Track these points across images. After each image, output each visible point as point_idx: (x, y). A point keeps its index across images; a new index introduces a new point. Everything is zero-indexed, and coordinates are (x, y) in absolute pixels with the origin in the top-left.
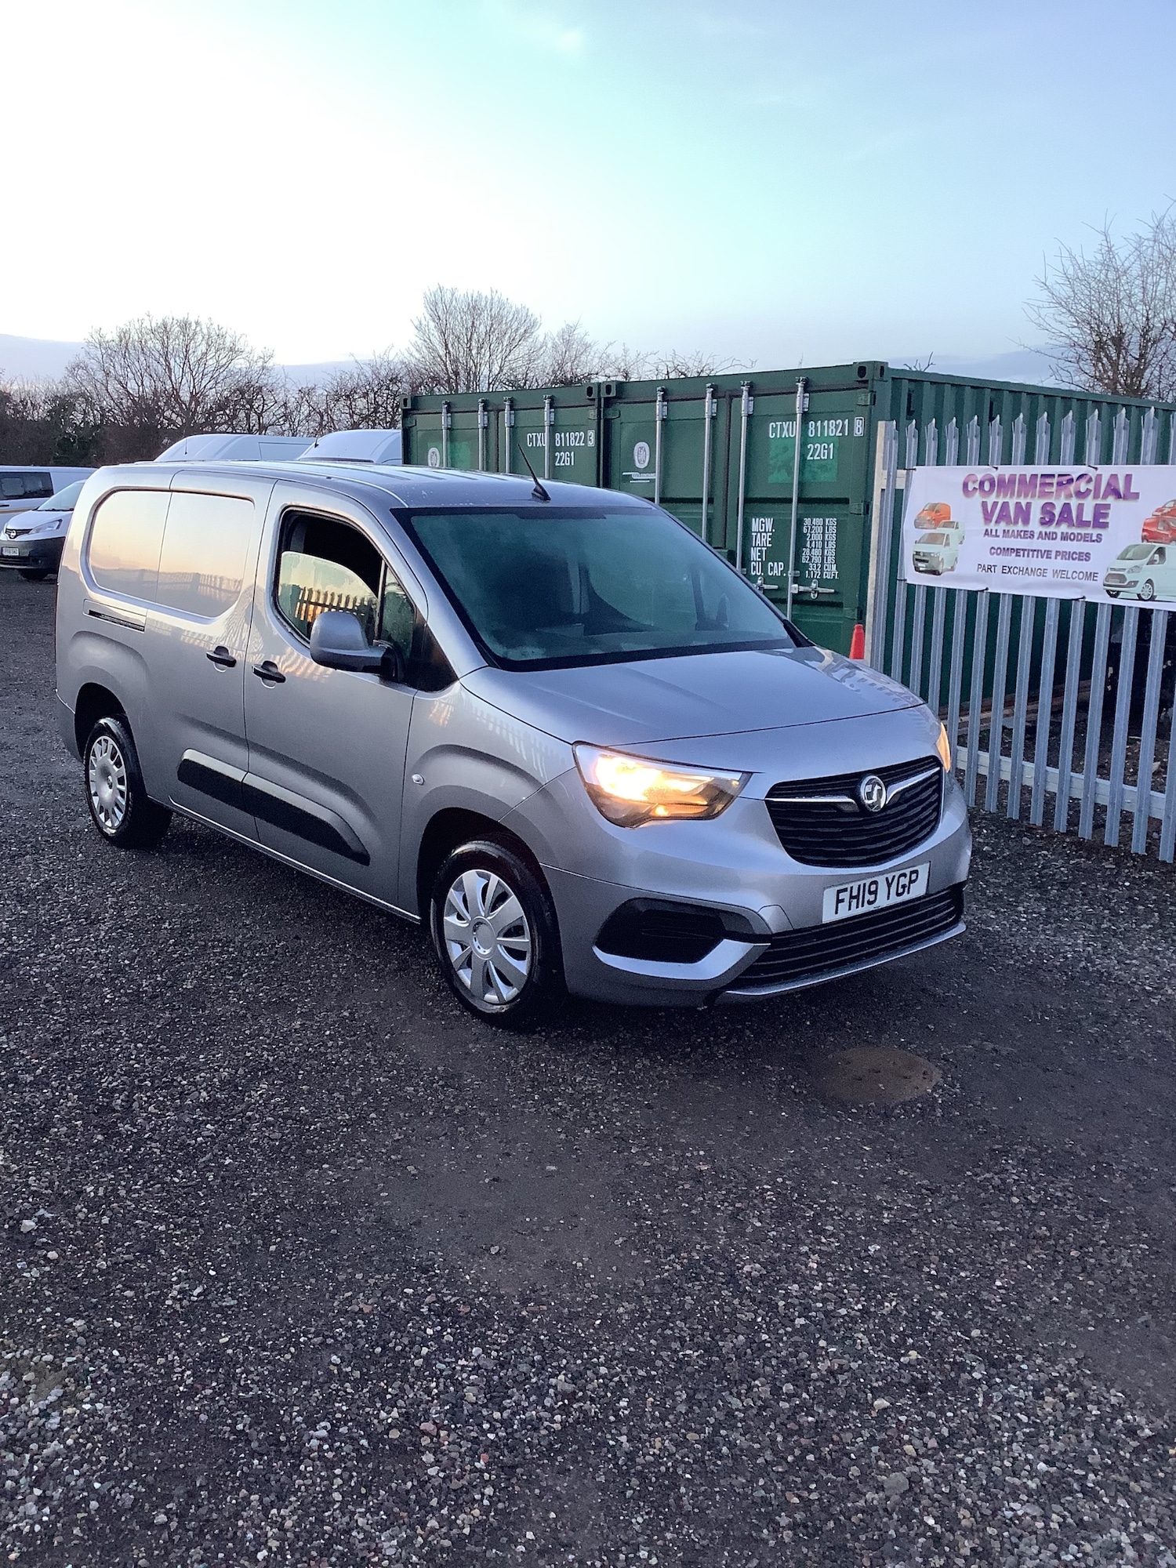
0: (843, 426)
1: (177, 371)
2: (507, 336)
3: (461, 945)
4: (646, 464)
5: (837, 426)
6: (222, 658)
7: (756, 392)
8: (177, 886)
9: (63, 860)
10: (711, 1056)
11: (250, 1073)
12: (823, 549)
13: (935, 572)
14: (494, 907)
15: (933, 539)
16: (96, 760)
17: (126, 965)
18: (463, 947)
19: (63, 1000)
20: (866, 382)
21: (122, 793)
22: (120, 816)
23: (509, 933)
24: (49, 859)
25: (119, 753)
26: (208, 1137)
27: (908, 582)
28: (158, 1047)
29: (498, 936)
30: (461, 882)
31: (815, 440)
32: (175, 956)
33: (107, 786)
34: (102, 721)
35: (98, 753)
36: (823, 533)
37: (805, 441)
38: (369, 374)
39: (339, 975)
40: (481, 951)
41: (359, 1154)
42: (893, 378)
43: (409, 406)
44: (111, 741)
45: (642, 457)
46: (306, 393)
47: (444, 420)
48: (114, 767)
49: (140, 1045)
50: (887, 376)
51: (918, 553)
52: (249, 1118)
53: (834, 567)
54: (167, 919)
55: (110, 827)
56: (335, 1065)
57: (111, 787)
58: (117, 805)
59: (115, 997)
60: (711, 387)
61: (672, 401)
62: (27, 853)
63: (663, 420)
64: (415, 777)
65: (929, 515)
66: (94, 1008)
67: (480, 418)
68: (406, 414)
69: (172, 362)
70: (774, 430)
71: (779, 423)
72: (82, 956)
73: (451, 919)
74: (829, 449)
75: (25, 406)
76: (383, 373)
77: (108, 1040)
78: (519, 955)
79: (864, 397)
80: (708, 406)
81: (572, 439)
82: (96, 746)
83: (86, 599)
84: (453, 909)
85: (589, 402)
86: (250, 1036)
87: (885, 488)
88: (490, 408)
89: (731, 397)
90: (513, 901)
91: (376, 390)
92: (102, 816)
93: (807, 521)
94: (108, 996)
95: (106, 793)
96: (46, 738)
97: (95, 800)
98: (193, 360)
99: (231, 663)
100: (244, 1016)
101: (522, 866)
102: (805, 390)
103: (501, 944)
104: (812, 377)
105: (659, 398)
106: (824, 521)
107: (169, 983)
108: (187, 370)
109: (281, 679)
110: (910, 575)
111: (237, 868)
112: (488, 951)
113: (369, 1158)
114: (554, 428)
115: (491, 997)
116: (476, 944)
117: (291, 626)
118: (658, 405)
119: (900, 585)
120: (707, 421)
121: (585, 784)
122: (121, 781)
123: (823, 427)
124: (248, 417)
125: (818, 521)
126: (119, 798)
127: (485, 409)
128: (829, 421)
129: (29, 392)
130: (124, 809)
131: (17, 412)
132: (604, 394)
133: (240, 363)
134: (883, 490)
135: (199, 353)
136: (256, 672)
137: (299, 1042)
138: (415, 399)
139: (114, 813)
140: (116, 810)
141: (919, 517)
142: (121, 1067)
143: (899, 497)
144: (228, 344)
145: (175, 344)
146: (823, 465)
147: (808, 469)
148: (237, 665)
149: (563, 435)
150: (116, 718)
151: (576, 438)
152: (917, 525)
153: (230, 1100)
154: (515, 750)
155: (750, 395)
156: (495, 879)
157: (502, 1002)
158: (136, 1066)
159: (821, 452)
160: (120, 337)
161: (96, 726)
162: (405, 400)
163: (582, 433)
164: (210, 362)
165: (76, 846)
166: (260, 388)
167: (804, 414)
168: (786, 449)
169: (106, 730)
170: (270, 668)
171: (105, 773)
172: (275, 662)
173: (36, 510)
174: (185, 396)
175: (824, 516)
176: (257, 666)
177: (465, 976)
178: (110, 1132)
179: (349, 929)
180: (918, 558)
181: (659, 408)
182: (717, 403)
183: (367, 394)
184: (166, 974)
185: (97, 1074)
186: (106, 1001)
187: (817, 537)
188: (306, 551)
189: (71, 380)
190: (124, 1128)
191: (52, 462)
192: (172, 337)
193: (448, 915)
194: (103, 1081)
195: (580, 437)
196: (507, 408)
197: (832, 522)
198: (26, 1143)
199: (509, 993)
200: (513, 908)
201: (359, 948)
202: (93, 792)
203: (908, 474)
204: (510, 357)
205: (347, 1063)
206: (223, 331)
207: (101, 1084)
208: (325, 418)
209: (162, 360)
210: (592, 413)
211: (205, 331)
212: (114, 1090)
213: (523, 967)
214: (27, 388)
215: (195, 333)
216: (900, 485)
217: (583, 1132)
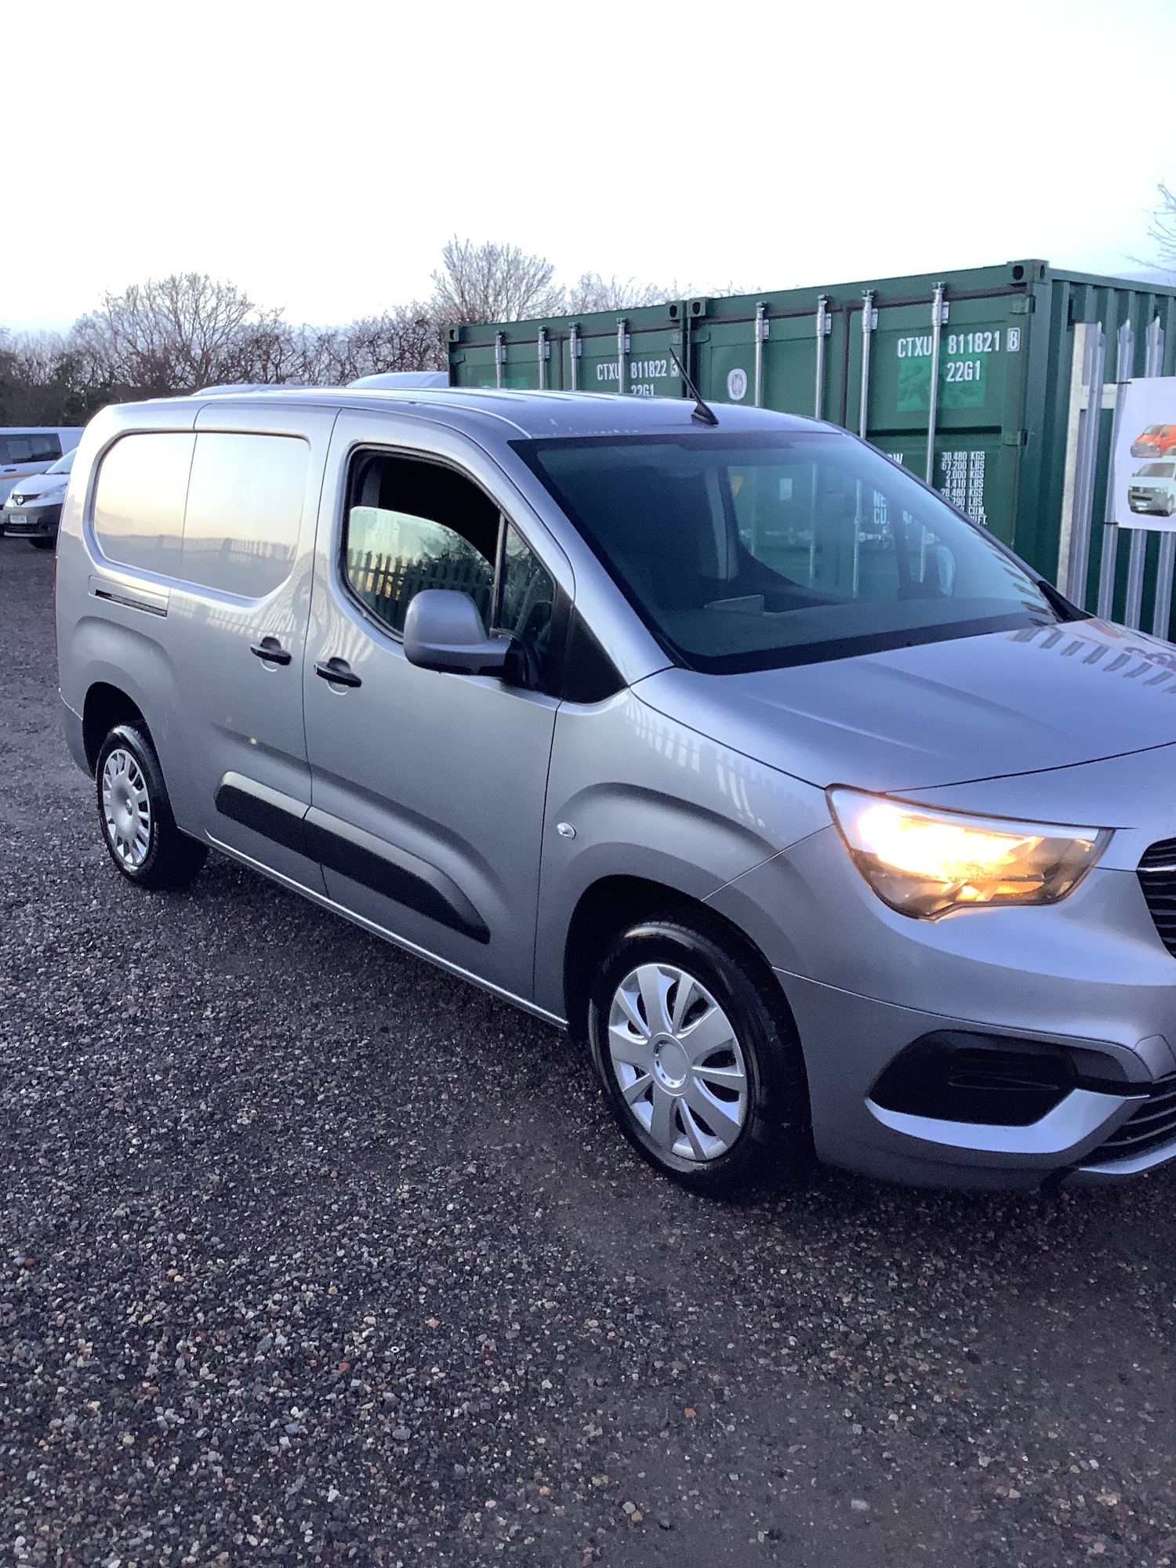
0: (993, 339)
1: (187, 327)
2: (525, 282)
3: (636, 1070)
4: (742, 395)
5: (985, 340)
6: (272, 652)
7: (882, 304)
8: (219, 946)
9: (74, 910)
10: (1031, 1248)
11: (346, 1292)
12: (967, 488)
13: (1161, 513)
14: (687, 1021)
15: (1158, 470)
16: (111, 779)
17: (157, 1083)
18: (639, 1073)
19: (72, 1149)
20: (1024, 284)
21: (144, 822)
22: (143, 850)
23: (711, 1062)
24: (55, 909)
25: (139, 772)
26: (296, 1435)
27: (1120, 526)
28: (208, 1239)
29: (694, 1063)
30: (635, 979)
31: (958, 357)
32: (223, 1066)
33: (126, 812)
34: (117, 730)
35: (113, 772)
36: (968, 470)
37: (943, 359)
38: (393, 316)
39: (451, 1094)
40: (667, 1081)
41: (538, 1473)
42: (1054, 281)
43: (456, 339)
44: (129, 756)
45: (736, 387)
46: (326, 341)
47: (498, 352)
48: (134, 788)
49: (181, 1237)
50: (1048, 279)
51: (1136, 489)
52: (356, 1393)
53: (981, 510)
54: (208, 1001)
55: (132, 862)
56: (470, 1273)
57: (130, 813)
58: (139, 837)
59: (143, 1143)
60: (824, 299)
61: (776, 317)
62: (28, 900)
63: (764, 342)
64: (562, 827)
65: (1152, 439)
66: (115, 1163)
67: (541, 349)
68: (453, 348)
69: (182, 318)
70: (905, 347)
71: (910, 340)
72: (97, 1069)
73: (619, 1031)
74: (974, 368)
75: (31, 366)
76: (409, 315)
77: (136, 1227)
78: (727, 1094)
79: (1020, 304)
80: (821, 323)
81: (652, 368)
82: (110, 762)
83: (92, 575)
84: (622, 1016)
85: (671, 324)
86: (338, 1215)
87: (1085, 407)
88: (553, 337)
89: (850, 310)
90: (715, 1013)
91: (401, 333)
92: (121, 849)
93: (947, 455)
94: (134, 1141)
95: (126, 821)
96: (54, 737)
97: (112, 828)
98: (203, 315)
99: (285, 660)
100: (326, 1176)
101: (732, 964)
102: (944, 298)
103: (698, 1074)
104: (952, 281)
105: (759, 316)
106: (969, 456)
107: (217, 1117)
108: (198, 326)
109: (354, 682)
110: (1122, 515)
111: (294, 918)
112: (677, 1084)
113: (557, 1485)
114: (629, 357)
115: (683, 1147)
116: (660, 1070)
117: (367, 610)
118: (758, 323)
119: (1108, 531)
120: (820, 340)
121: (851, 849)
122: (143, 807)
123: (966, 342)
124: (265, 368)
125: (961, 455)
126: (141, 828)
127: (546, 338)
128: (974, 334)
129: (34, 350)
130: (147, 843)
131: (22, 372)
132: (690, 314)
133: (251, 319)
134: (1082, 411)
135: (209, 308)
136: (320, 673)
137: (412, 1227)
138: (463, 331)
139: (135, 846)
140: (138, 843)
141: (1137, 444)
142: (157, 1284)
143: (1107, 421)
144: (239, 298)
145: (185, 301)
146: (966, 387)
147: (946, 394)
148: (292, 663)
149: (640, 364)
150: (135, 727)
151: (656, 367)
152: (1135, 453)
153: (322, 1352)
154: (730, 797)
155: (873, 306)
156: (687, 980)
157: (699, 1157)
158: (178, 1278)
159: (964, 372)
160: (127, 293)
161: (109, 735)
162: (452, 332)
163: (664, 361)
164: (220, 317)
165: (88, 888)
166: (277, 338)
167: (943, 327)
168: (919, 370)
169: (121, 741)
170: (341, 668)
171: (122, 795)
172: (345, 658)
173: (44, 473)
174: (197, 352)
175: (968, 449)
176: (321, 664)
177: (644, 1112)
178: (145, 1428)
179: (450, 1012)
180: (1135, 495)
181: (759, 328)
182: (832, 318)
183: (392, 339)
184: (213, 1100)
185: (120, 1299)
186: (131, 1150)
187: (959, 474)
188: (383, 505)
189: (79, 341)
190: (164, 1416)
191: (60, 422)
192: (181, 292)
193: (616, 1024)
194: (130, 1310)
195: (662, 367)
196: (573, 335)
197: (979, 456)
198: (12, 1452)
199: (713, 1147)
200: (716, 1027)
201: (470, 1047)
202: (108, 819)
203: (1120, 390)
204: (528, 304)
205: (487, 1269)
206: (232, 286)
207: (126, 1316)
208: (348, 367)
209: (171, 316)
210: (676, 337)
211: (215, 286)
212: (146, 1331)
213: (734, 1112)
214: (32, 346)
215: (204, 288)
216: (1108, 403)
217: (885, 1418)
